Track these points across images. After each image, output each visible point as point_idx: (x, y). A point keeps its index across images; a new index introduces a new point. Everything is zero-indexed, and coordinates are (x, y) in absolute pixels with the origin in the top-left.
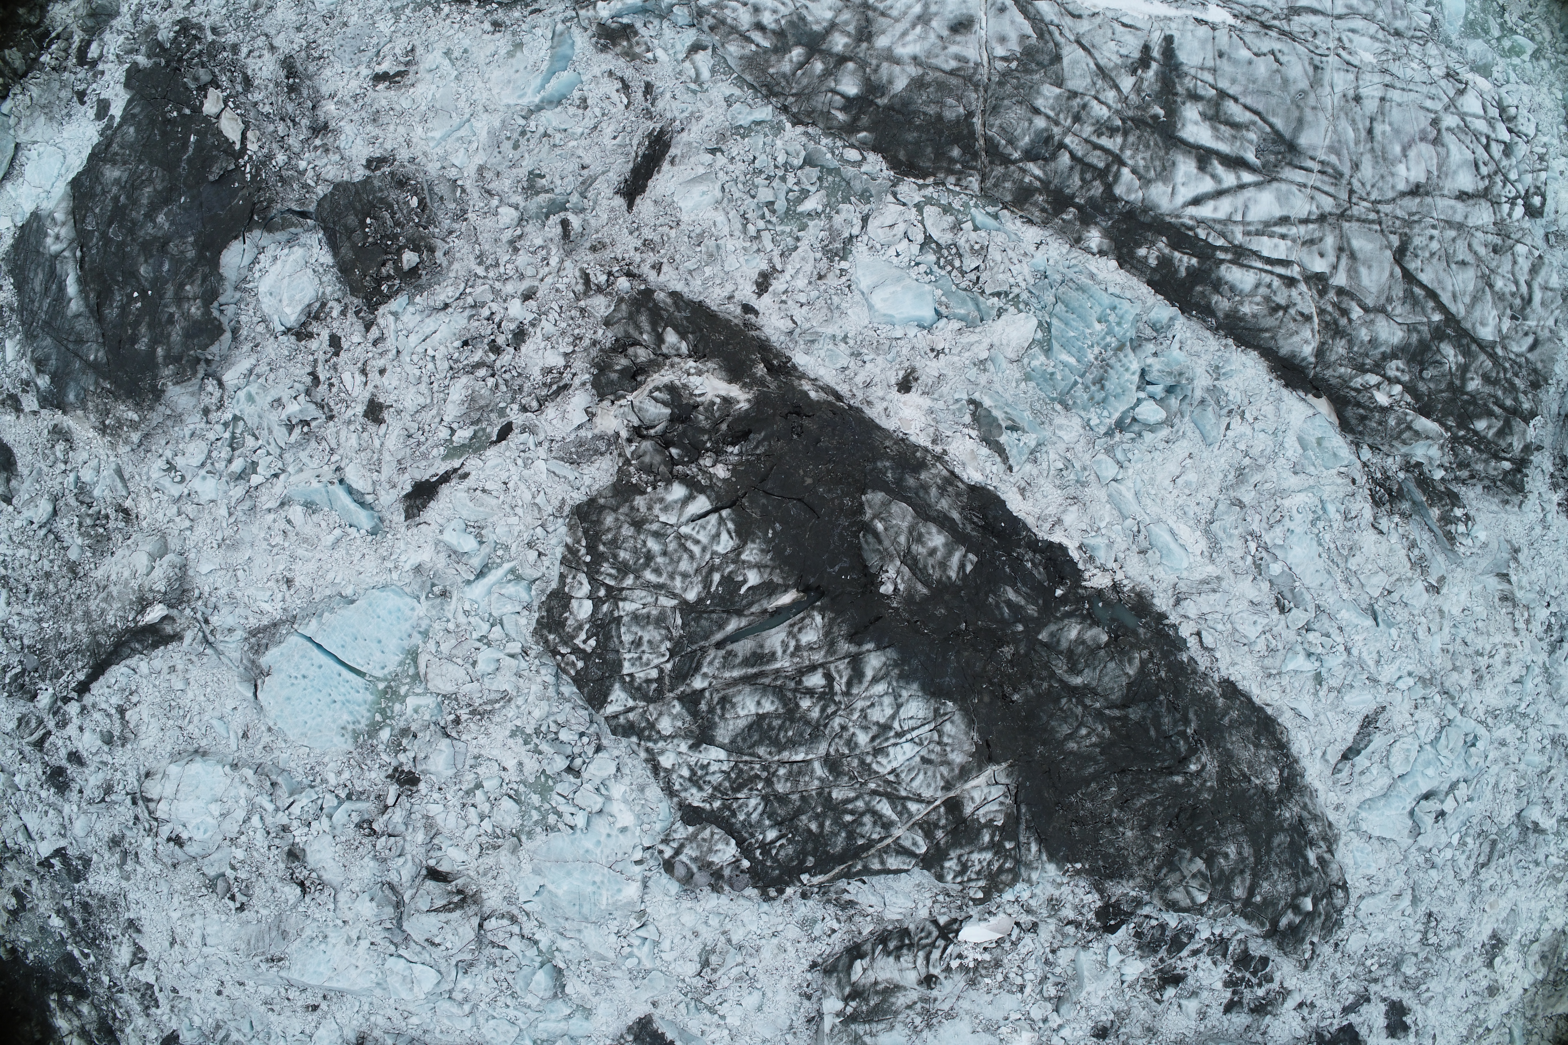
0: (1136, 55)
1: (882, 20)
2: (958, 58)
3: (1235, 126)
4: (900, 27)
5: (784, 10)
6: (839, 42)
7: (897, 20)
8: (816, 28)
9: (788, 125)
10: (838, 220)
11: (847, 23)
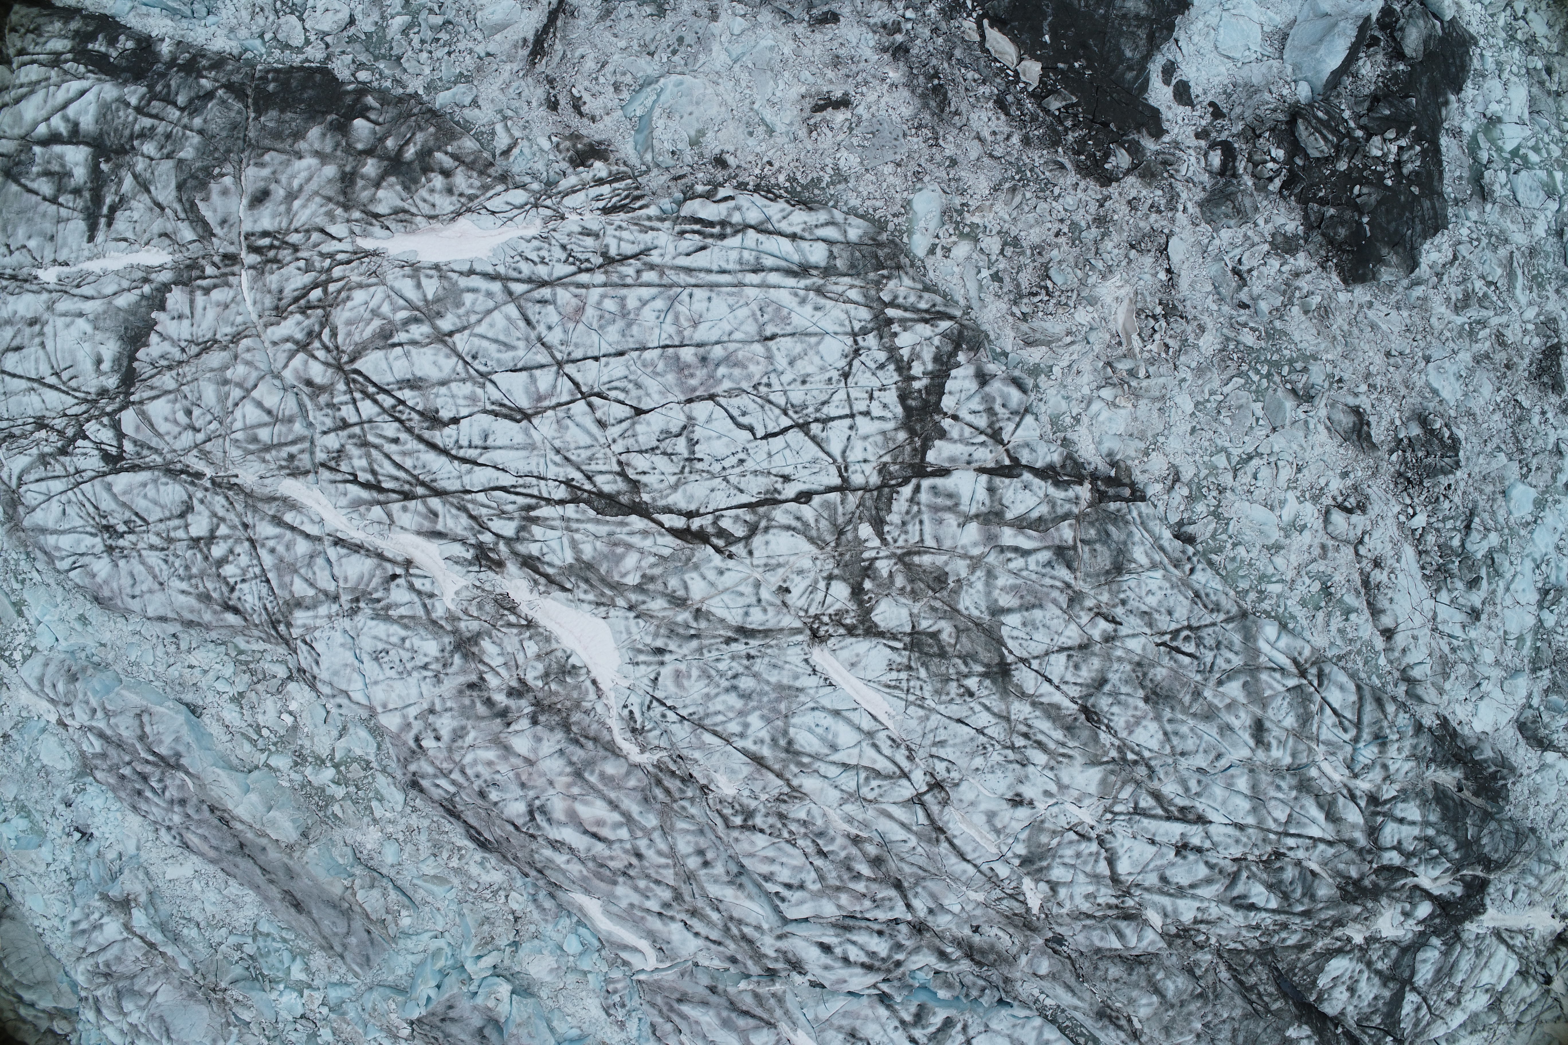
0: (118, 214)
1: (330, 193)
2: (262, 165)
3: (47, 173)
4: (313, 186)
5: (423, 193)
6: (371, 167)
7: (316, 193)
8: (392, 179)
9: (421, 92)
10: (375, 16)
11: (364, 188)
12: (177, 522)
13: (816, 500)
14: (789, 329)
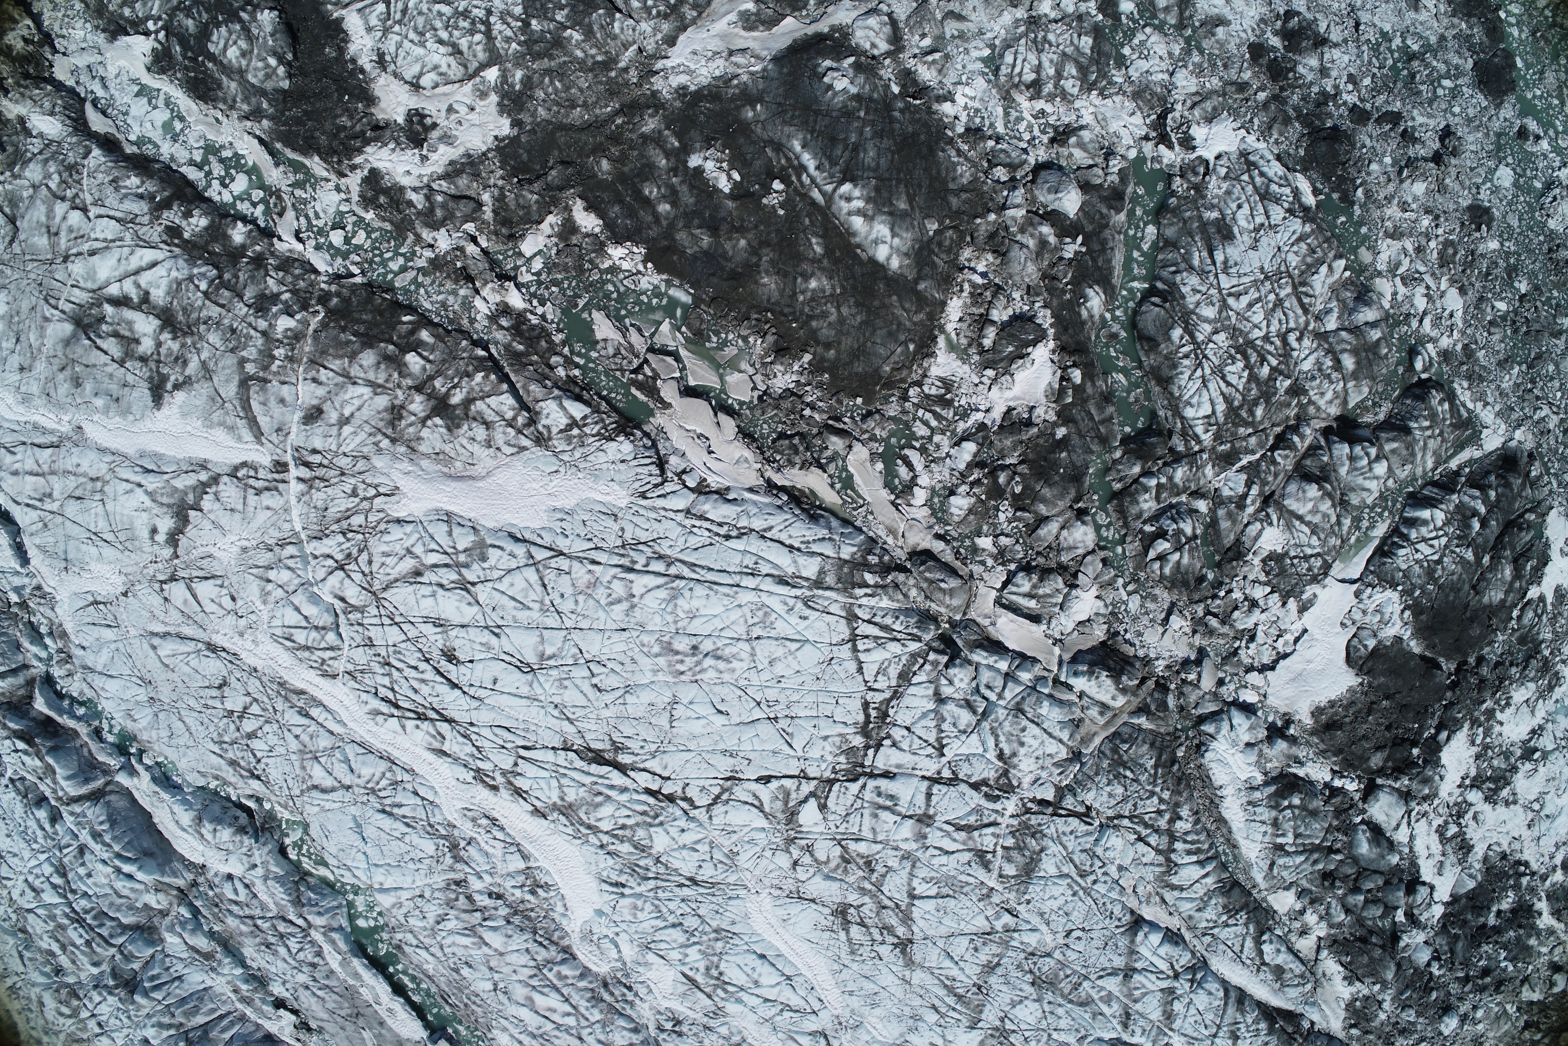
12: (215, 693)
13: (774, 784)
14: (773, 634)
